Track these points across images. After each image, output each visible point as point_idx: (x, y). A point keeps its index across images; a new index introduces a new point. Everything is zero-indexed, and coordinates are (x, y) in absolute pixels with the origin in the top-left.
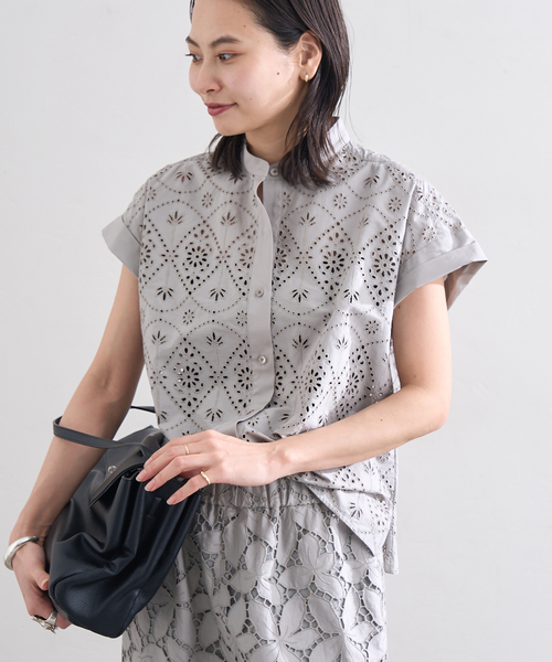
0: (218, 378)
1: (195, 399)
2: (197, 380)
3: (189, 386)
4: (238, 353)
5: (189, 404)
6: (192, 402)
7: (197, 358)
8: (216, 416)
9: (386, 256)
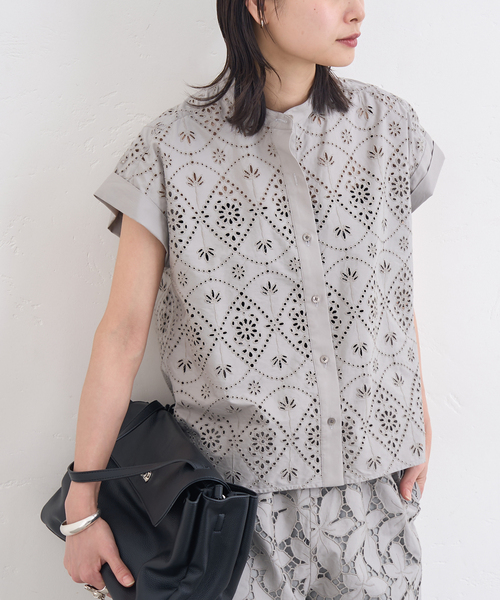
0: (274, 325)
1: (255, 350)
2: (255, 331)
3: (248, 338)
4: (291, 299)
5: (251, 355)
6: (253, 352)
7: (253, 310)
8: (282, 362)
9: (400, 178)
